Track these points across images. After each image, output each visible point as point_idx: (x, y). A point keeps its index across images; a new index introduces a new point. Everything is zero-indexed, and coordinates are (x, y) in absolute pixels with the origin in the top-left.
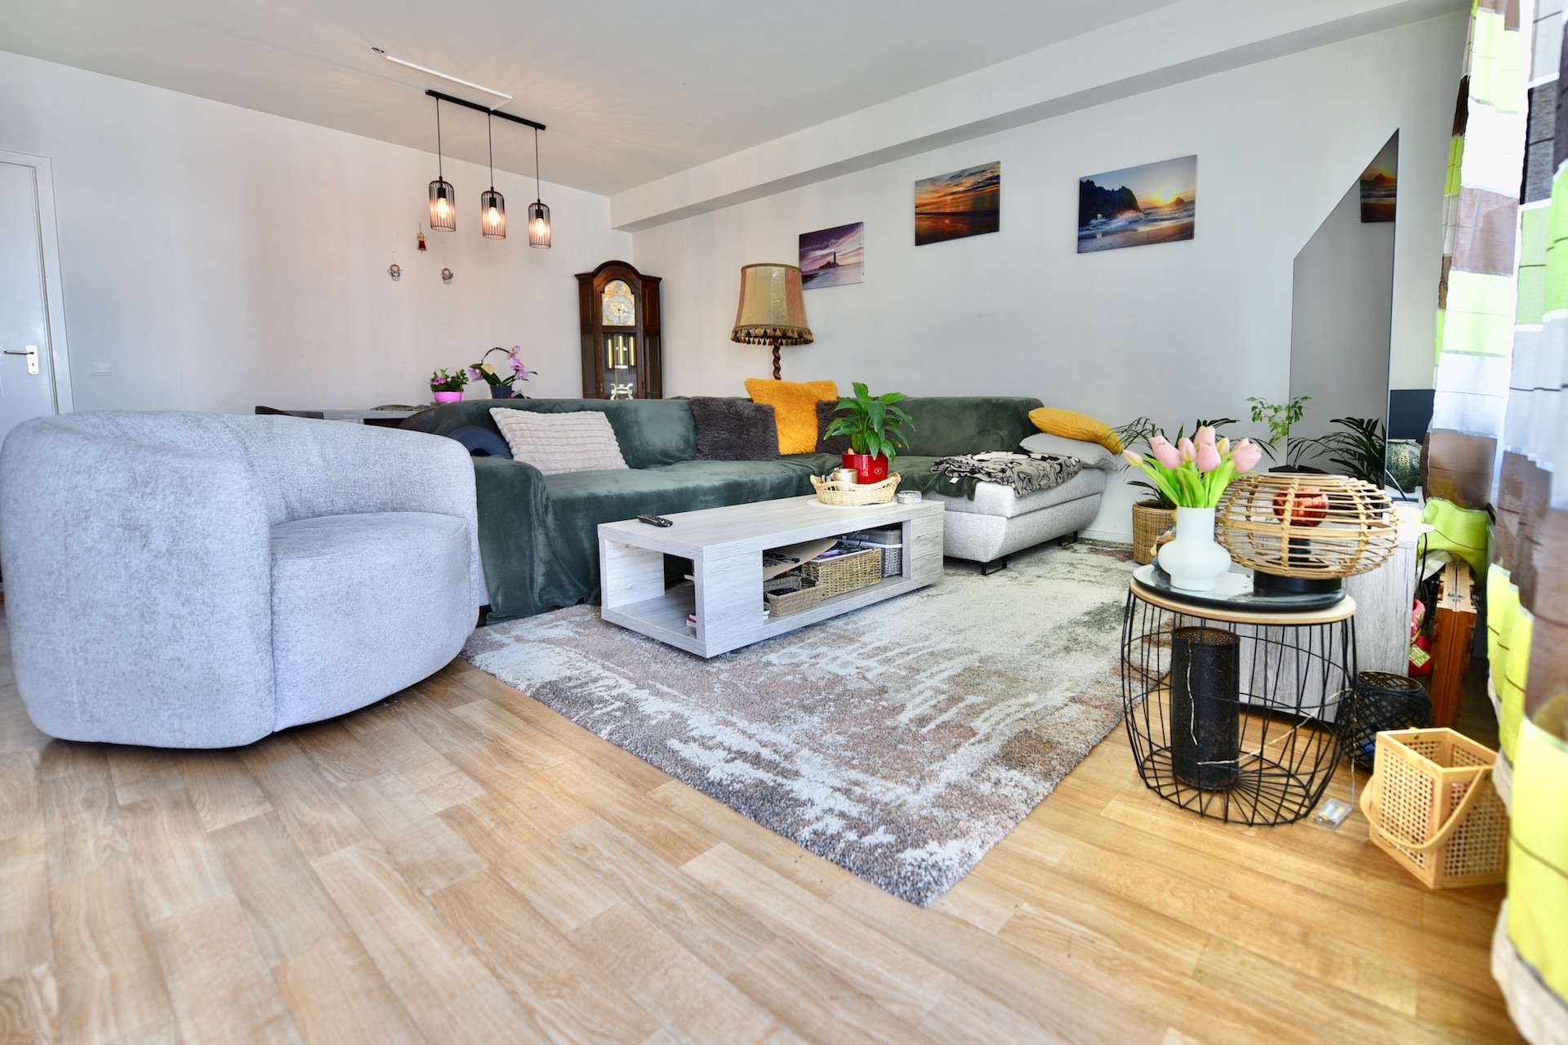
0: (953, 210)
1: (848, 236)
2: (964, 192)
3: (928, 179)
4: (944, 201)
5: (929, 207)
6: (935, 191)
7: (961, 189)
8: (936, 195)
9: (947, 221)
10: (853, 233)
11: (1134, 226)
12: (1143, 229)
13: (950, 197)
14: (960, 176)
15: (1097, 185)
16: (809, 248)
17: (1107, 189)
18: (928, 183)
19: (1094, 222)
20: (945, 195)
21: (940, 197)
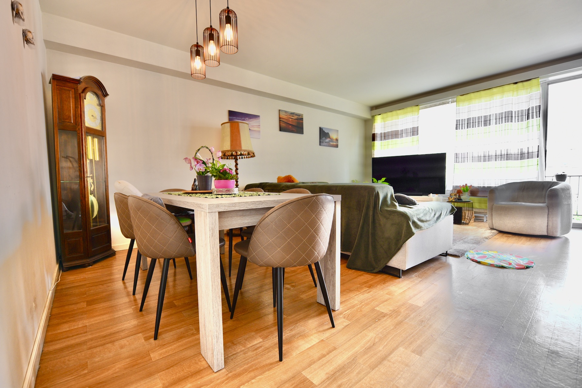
0: (292, 124)
1: (254, 119)
2: (294, 119)
3: (284, 111)
4: (289, 120)
5: (285, 120)
6: (286, 116)
7: (294, 118)
8: (287, 117)
9: (290, 126)
10: (256, 119)
11: (330, 142)
12: (331, 143)
13: (290, 119)
14: (293, 114)
15: (324, 130)
16: (235, 118)
17: (326, 131)
18: (284, 112)
19: (323, 139)
20: (289, 118)
21: (288, 118)
